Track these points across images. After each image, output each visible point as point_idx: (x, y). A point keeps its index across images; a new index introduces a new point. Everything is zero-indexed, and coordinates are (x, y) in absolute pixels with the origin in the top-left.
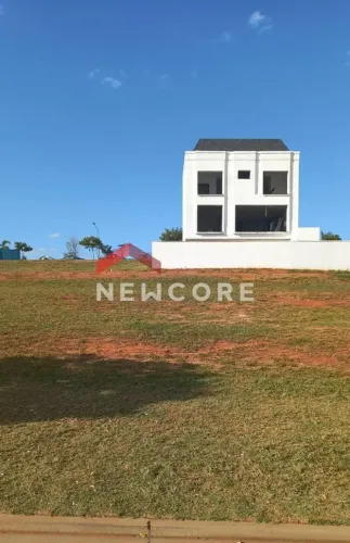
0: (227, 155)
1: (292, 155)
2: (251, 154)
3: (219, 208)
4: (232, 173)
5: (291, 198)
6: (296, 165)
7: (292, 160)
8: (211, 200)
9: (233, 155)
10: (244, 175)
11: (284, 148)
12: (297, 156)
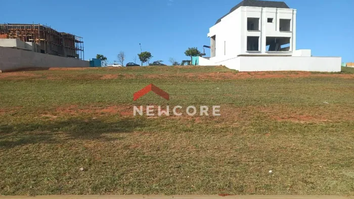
0: (262, 9)
1: (293, 11)
2: (274, 10)
3: (257, 38)
4: (265, 20)
5: (293, 34)
6: (295, 16)
7: (293, 14)
8: (253, 34)
9: (265, 9)
10: (270, 20)
11: (286, 7)
12: (295, 12)
